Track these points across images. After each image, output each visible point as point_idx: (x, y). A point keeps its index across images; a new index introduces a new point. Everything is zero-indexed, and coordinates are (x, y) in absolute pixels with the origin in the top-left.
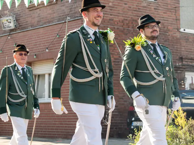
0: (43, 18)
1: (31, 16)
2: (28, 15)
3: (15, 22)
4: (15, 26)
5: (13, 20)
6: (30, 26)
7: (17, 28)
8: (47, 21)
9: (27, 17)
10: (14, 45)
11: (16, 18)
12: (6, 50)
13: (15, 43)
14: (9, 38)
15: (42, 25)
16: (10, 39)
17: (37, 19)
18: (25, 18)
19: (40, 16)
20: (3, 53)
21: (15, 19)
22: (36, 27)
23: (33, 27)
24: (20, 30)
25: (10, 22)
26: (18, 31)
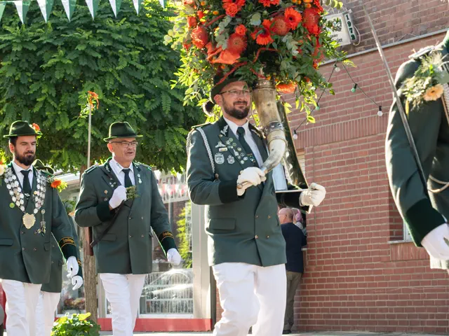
0: (425, 13)
1: (395, 10)
2: (385, 7)
3: (352, 26)
4: (353, 36)
5: (347, 21)
6: (391, 36)
7: (356, 43)
8: (438, 19)
9: (384, 13)
10: (353, 89)
11: (353, 16)
12: (330, 104)
13: (353, 84)
14: (337, 69)
15: (426, 32)
16: (339, 73)
17: (409, 17)
18: (378, 15)
19: (416, 9)
20: (323, 111)
21: (350, 20)
22: (410, 37)
23: (402, 39)
24: (366, 49)
25: (339, 29)
26: (360, 51)
